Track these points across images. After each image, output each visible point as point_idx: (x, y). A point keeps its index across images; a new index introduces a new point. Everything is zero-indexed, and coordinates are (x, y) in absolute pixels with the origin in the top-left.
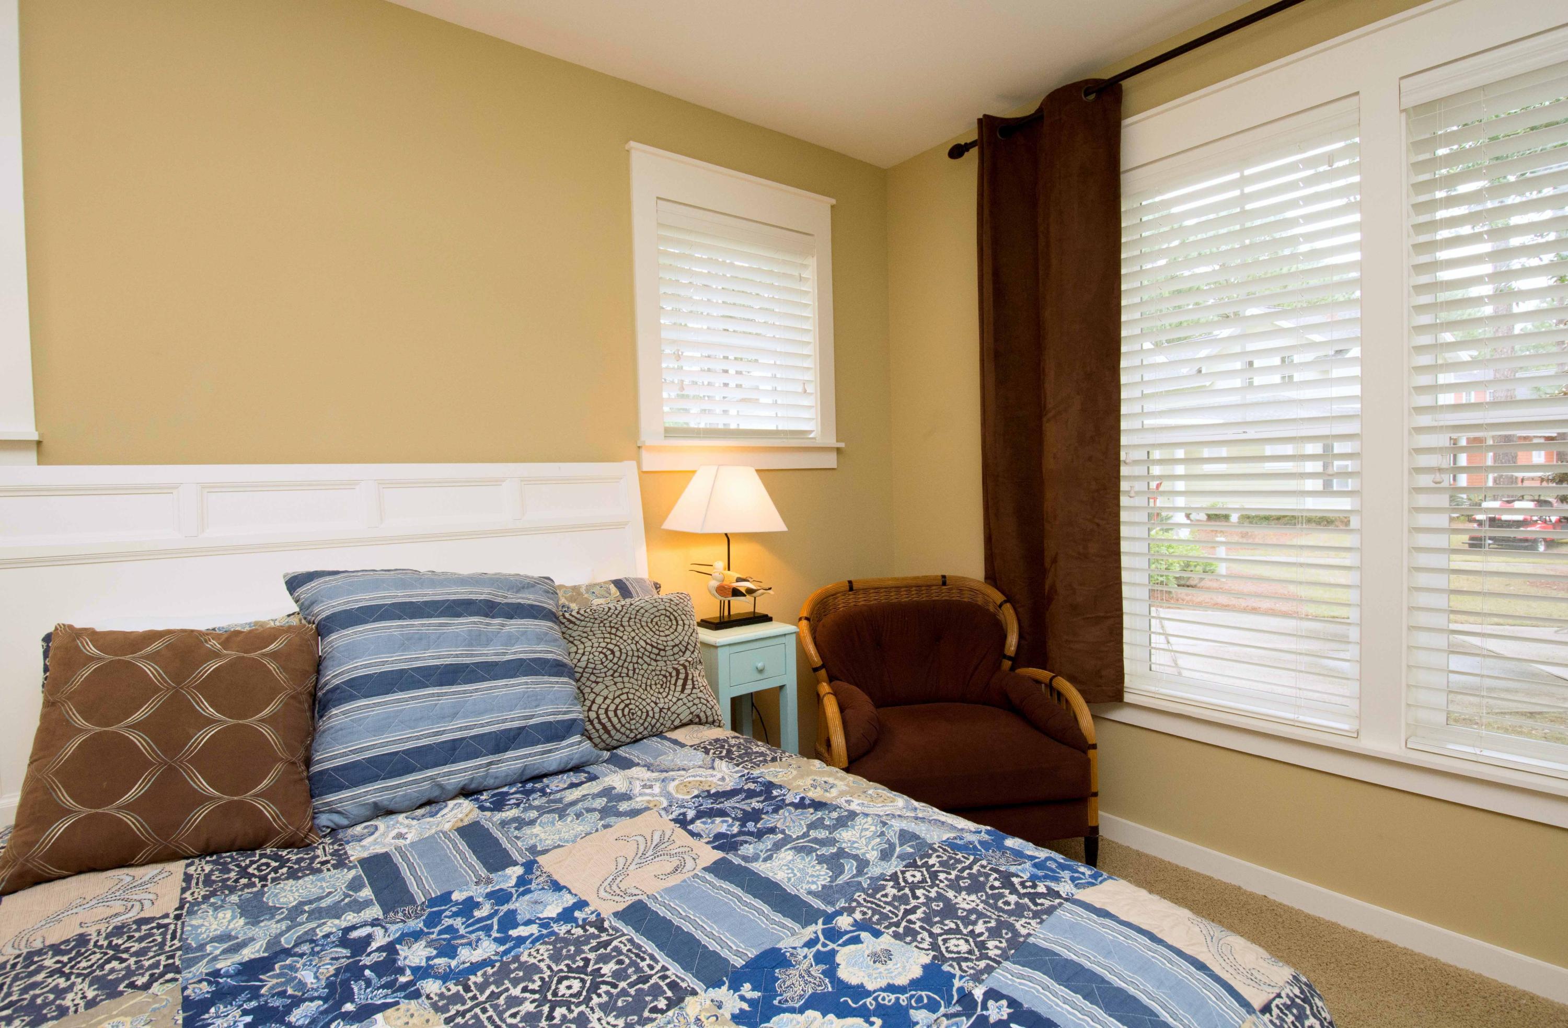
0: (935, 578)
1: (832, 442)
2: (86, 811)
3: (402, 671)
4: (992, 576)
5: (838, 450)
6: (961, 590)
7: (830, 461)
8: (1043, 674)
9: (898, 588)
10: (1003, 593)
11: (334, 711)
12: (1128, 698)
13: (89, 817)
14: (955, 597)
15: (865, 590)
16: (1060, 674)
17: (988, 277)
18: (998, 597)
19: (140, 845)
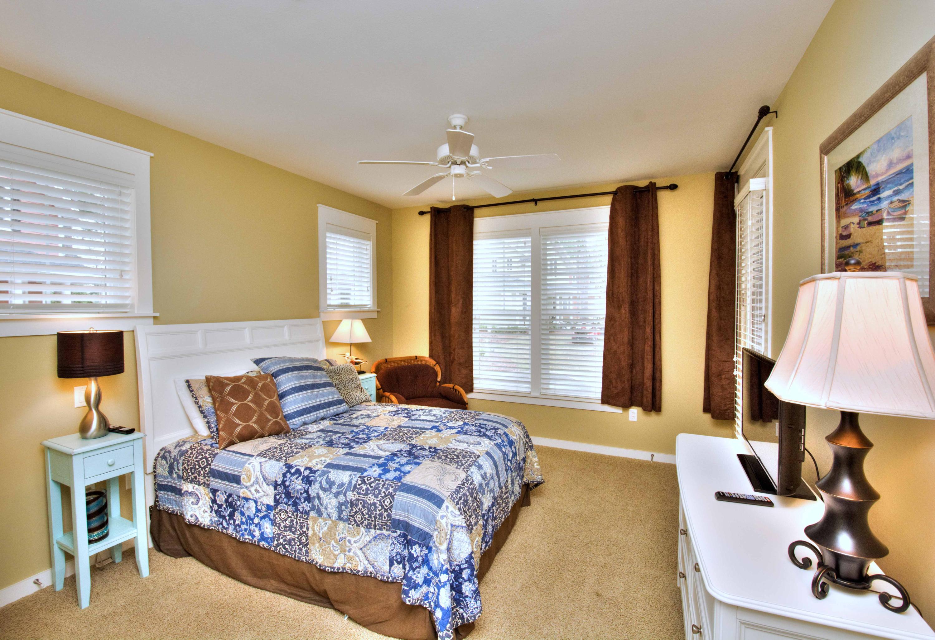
0: (413, 357)
1: (376, 309)
2: (244, 424)
3: (303, 386)
4: (431, 356)
5: (378, 311)
6: (421, 360)
7: (375, 315)
8: (451, 386)
9: (401, 361)
10: (435, 360)
11: (288, 397)
12: (474, 391)
13: (246, 425)
14: (419, 363)
15: (390, 362)
16: (456, 384)
17: (433, 260)
18: (434, 362)
19: (257, 432)
